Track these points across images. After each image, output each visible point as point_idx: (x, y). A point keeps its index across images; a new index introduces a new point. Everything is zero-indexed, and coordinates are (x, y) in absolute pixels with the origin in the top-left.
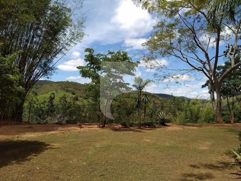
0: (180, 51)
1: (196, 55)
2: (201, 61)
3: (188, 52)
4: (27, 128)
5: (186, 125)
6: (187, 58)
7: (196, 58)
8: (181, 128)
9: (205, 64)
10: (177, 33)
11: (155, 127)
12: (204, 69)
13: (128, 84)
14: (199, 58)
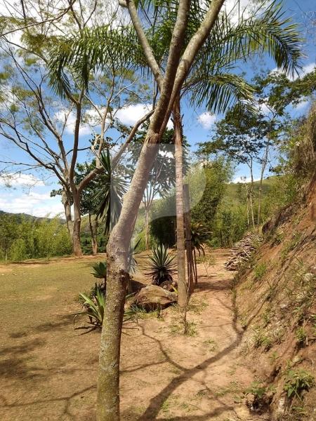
0: (15, 129)
1: (44, 142)
2: (52, 153)
3: (30, 133)
5: (21, 263)
6: (26, 144)
8: (11, 270)
9: (58, 159)
10: (11, 94)
12: (56, 166)
14: (49, 147)
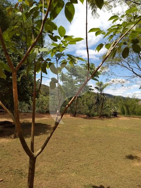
4: (23, 115)
7: (138, 68)
11: (110, 118)
13: (91, 86)
